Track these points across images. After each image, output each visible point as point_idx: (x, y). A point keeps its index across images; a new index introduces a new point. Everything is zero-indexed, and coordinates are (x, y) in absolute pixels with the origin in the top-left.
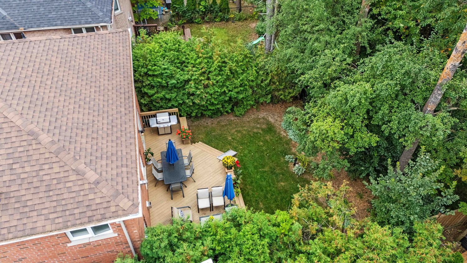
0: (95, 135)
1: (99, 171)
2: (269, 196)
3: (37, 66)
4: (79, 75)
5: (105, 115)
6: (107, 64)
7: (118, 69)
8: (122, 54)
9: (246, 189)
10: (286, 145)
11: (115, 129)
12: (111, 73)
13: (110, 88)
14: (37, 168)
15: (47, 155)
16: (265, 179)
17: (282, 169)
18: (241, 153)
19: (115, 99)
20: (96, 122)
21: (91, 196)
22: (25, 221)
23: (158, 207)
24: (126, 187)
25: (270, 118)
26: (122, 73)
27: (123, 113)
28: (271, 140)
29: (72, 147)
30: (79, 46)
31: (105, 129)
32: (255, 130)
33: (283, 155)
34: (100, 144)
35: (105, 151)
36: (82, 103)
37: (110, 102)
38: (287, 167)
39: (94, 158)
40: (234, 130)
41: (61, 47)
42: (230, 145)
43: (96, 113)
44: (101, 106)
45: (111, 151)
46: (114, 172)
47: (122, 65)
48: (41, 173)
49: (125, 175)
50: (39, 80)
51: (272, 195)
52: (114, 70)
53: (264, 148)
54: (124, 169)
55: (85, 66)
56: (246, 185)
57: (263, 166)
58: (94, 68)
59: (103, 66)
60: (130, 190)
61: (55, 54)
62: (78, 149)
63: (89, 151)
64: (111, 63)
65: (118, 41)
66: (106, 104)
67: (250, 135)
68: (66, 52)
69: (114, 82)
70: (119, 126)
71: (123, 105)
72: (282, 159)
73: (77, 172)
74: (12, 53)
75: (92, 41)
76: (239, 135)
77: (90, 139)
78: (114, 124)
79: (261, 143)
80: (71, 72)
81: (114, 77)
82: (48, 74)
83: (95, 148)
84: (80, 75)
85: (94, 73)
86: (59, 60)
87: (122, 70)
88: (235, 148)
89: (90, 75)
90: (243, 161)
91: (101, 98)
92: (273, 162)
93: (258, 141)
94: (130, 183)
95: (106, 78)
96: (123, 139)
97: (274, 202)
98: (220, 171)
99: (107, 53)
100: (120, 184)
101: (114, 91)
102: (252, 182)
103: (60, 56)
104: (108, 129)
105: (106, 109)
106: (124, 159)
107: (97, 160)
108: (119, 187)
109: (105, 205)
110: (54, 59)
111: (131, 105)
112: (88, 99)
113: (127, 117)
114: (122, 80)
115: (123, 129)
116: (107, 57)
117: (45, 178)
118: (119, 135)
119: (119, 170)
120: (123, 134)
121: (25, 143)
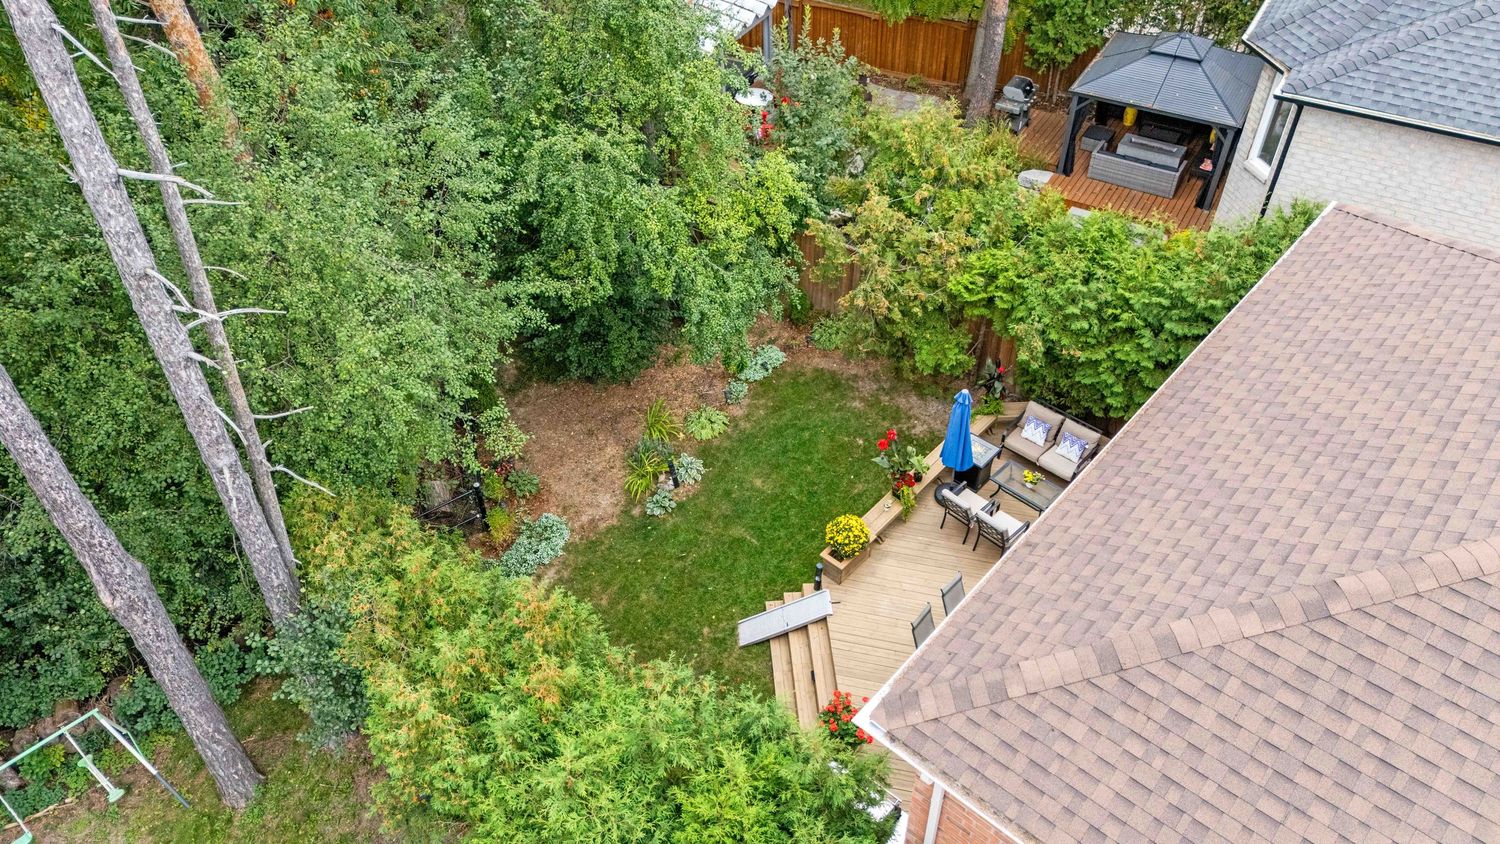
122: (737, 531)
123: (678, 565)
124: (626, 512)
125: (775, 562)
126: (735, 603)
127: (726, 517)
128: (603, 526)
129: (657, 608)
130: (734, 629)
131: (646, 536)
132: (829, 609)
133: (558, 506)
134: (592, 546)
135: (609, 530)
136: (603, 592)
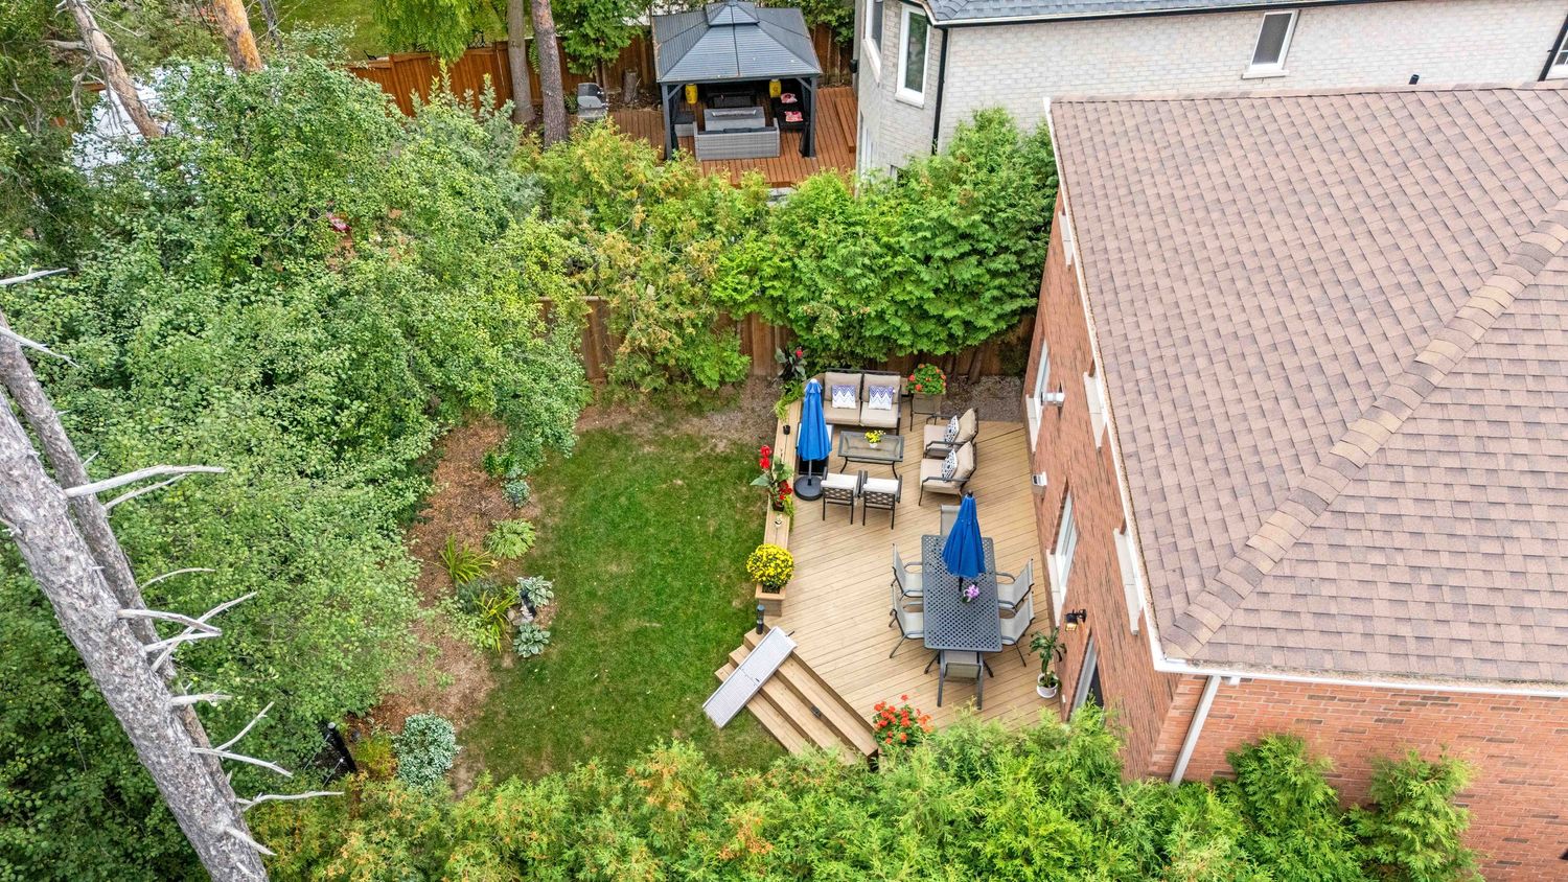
18: (692, 707)
122: (631, 624)
123: (597, 689)
124: (497, 669)
125: (691, 632)
126: (684, 692)
127: (608, 618)
128: (481, 696)
129: (611, 740)
130: (703, 715)
131: (540, 680)
132: (790, 644)
133: (413, 704)
134: (487, 722)
135: (492, 695)
136: (539, 759)
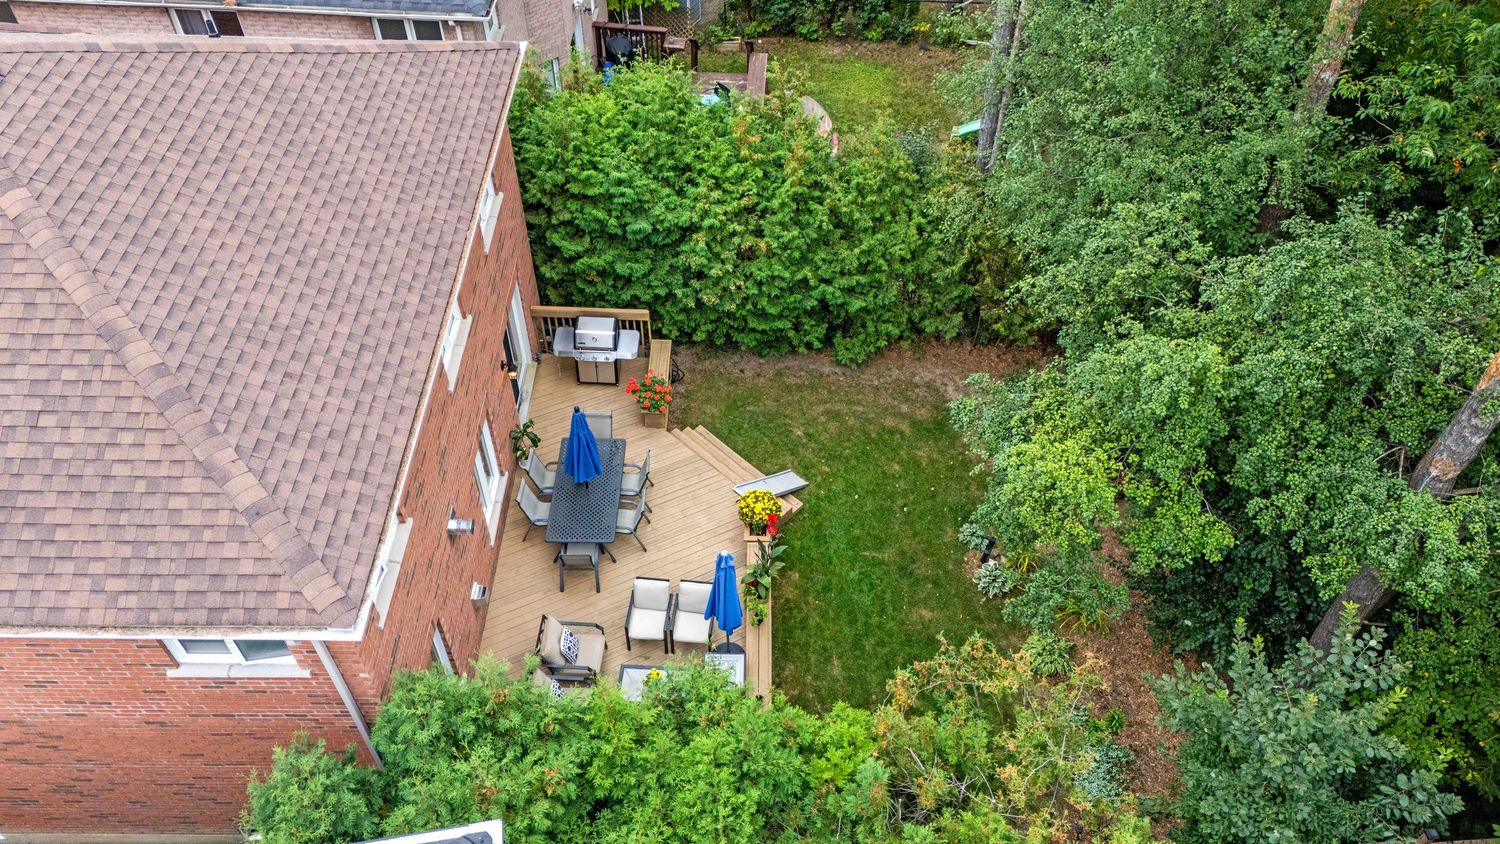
0: (296, 367)
1: (272, 478)
2: (868, 644)
3: (189, 132)
4: (309, 174)
5: (352, 309)
6: (412, 149)
7: (443, 169)
8: (471, 122)
9: (803, 605)
10: (978, 489)
11: (367, 357)
12: (414, 178)
13: (396, 226)
14: (100, 437)
15: (136, 405)
16: (872, 586)
17: (938, 565)
18: (819, 486)
19: (398, 264)
20: (315, 327)
21: (230, 550)
22: (39, 583)
23: (513, 606)
24: (340, 542)
25: (950, 389)
26: (451, 182)
27: (411, 311)
28: (932, 461)
29: (215, 392)
30: (341, 84)
31: (336, 353)
32: (889, 422)
33: (956, 519)
34: (304, 397)
35: (312, 419)
36: (290, 261)
37: (383, 269)
38: (959, 563)
39: (270, 436)
40: (821, 408)
41: (284, 82)
42: (793, 454)
43: (323, 300)
44: (348, 279)
45: (330, 423)
46: (320, 490)
47: (460, 156)
48: (111, 454)
49: (350, 503)
50: (183, 173)
51: (881, 643)
52: (428, 171)
53: (901, 485)
54: (354, 486)
55: (341, 148)
56: (806, 592)
57: (879, 544)
58: (366, 156)
59: (395, 153)
60: (351, 552)
61: (258, 100)
62: (231, 402)
63: (263, 411)
64: (426, 146)
65: (472, 79)
66: (365, 273)
67: (866, 433)
68: (294, 96)
69: (416, 208)
70: (384, 350)
71: (418, 285)
72: (950, 531)
73: (207, 471)
74: (128, 84)
75: (389, 70)
76: (833, 426)
77: (279, 377)
78: (370, 341)
79: (897, 467)
80: (289, 162)
81: (421, 194)
82: (216, 161)
83: (284, 404)
84: (314, 175)
85: (360, 174)
86: (262, 121)
87: (455, 174)
88: (806, 468)
89: (345, 178)
90: (818, 513)
91: (358, 253)
92: (915, 535)
93: (888, 459)
94: (357, 530)
95: (395, 193)
96: (383, 392)
97: (879, 668)
98: (731, 534)
99: (424, 114)
100: (325, 530)
101: (406, 238)
102: (827, 589)
103: (270, 107)
104: (344, 353)
105: (358, 291)
106: (365, 455)
107: (278, 445)
108: (319, 540)
109: (263, 584)
110: (249, 114)
111: (445, 287)
112: (312, 252)
113: (420, 324)
114: (444, 204)
115: (394, 360)
116: (420, 125)
117: (119, 470)
118: (373, 377)
119: (337, 487)
120: (390, 375)
121: (84, 359)
